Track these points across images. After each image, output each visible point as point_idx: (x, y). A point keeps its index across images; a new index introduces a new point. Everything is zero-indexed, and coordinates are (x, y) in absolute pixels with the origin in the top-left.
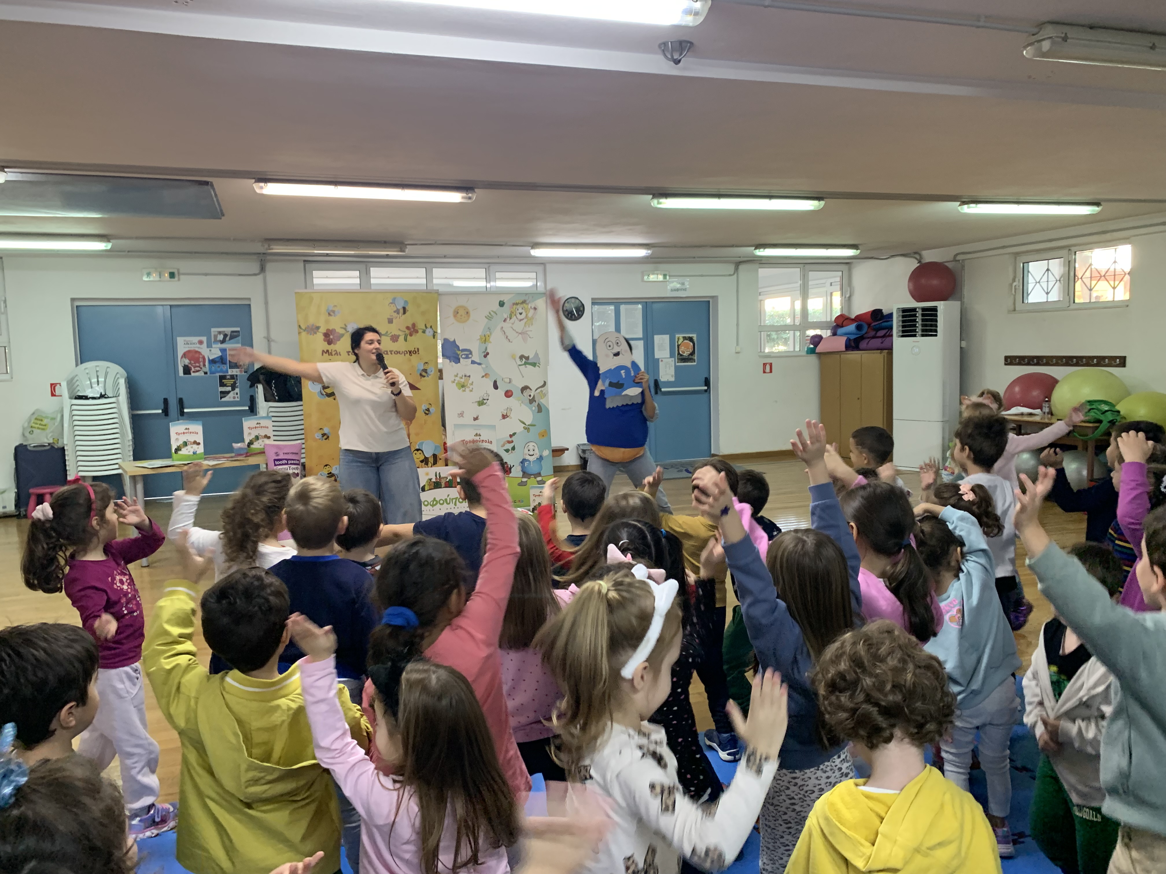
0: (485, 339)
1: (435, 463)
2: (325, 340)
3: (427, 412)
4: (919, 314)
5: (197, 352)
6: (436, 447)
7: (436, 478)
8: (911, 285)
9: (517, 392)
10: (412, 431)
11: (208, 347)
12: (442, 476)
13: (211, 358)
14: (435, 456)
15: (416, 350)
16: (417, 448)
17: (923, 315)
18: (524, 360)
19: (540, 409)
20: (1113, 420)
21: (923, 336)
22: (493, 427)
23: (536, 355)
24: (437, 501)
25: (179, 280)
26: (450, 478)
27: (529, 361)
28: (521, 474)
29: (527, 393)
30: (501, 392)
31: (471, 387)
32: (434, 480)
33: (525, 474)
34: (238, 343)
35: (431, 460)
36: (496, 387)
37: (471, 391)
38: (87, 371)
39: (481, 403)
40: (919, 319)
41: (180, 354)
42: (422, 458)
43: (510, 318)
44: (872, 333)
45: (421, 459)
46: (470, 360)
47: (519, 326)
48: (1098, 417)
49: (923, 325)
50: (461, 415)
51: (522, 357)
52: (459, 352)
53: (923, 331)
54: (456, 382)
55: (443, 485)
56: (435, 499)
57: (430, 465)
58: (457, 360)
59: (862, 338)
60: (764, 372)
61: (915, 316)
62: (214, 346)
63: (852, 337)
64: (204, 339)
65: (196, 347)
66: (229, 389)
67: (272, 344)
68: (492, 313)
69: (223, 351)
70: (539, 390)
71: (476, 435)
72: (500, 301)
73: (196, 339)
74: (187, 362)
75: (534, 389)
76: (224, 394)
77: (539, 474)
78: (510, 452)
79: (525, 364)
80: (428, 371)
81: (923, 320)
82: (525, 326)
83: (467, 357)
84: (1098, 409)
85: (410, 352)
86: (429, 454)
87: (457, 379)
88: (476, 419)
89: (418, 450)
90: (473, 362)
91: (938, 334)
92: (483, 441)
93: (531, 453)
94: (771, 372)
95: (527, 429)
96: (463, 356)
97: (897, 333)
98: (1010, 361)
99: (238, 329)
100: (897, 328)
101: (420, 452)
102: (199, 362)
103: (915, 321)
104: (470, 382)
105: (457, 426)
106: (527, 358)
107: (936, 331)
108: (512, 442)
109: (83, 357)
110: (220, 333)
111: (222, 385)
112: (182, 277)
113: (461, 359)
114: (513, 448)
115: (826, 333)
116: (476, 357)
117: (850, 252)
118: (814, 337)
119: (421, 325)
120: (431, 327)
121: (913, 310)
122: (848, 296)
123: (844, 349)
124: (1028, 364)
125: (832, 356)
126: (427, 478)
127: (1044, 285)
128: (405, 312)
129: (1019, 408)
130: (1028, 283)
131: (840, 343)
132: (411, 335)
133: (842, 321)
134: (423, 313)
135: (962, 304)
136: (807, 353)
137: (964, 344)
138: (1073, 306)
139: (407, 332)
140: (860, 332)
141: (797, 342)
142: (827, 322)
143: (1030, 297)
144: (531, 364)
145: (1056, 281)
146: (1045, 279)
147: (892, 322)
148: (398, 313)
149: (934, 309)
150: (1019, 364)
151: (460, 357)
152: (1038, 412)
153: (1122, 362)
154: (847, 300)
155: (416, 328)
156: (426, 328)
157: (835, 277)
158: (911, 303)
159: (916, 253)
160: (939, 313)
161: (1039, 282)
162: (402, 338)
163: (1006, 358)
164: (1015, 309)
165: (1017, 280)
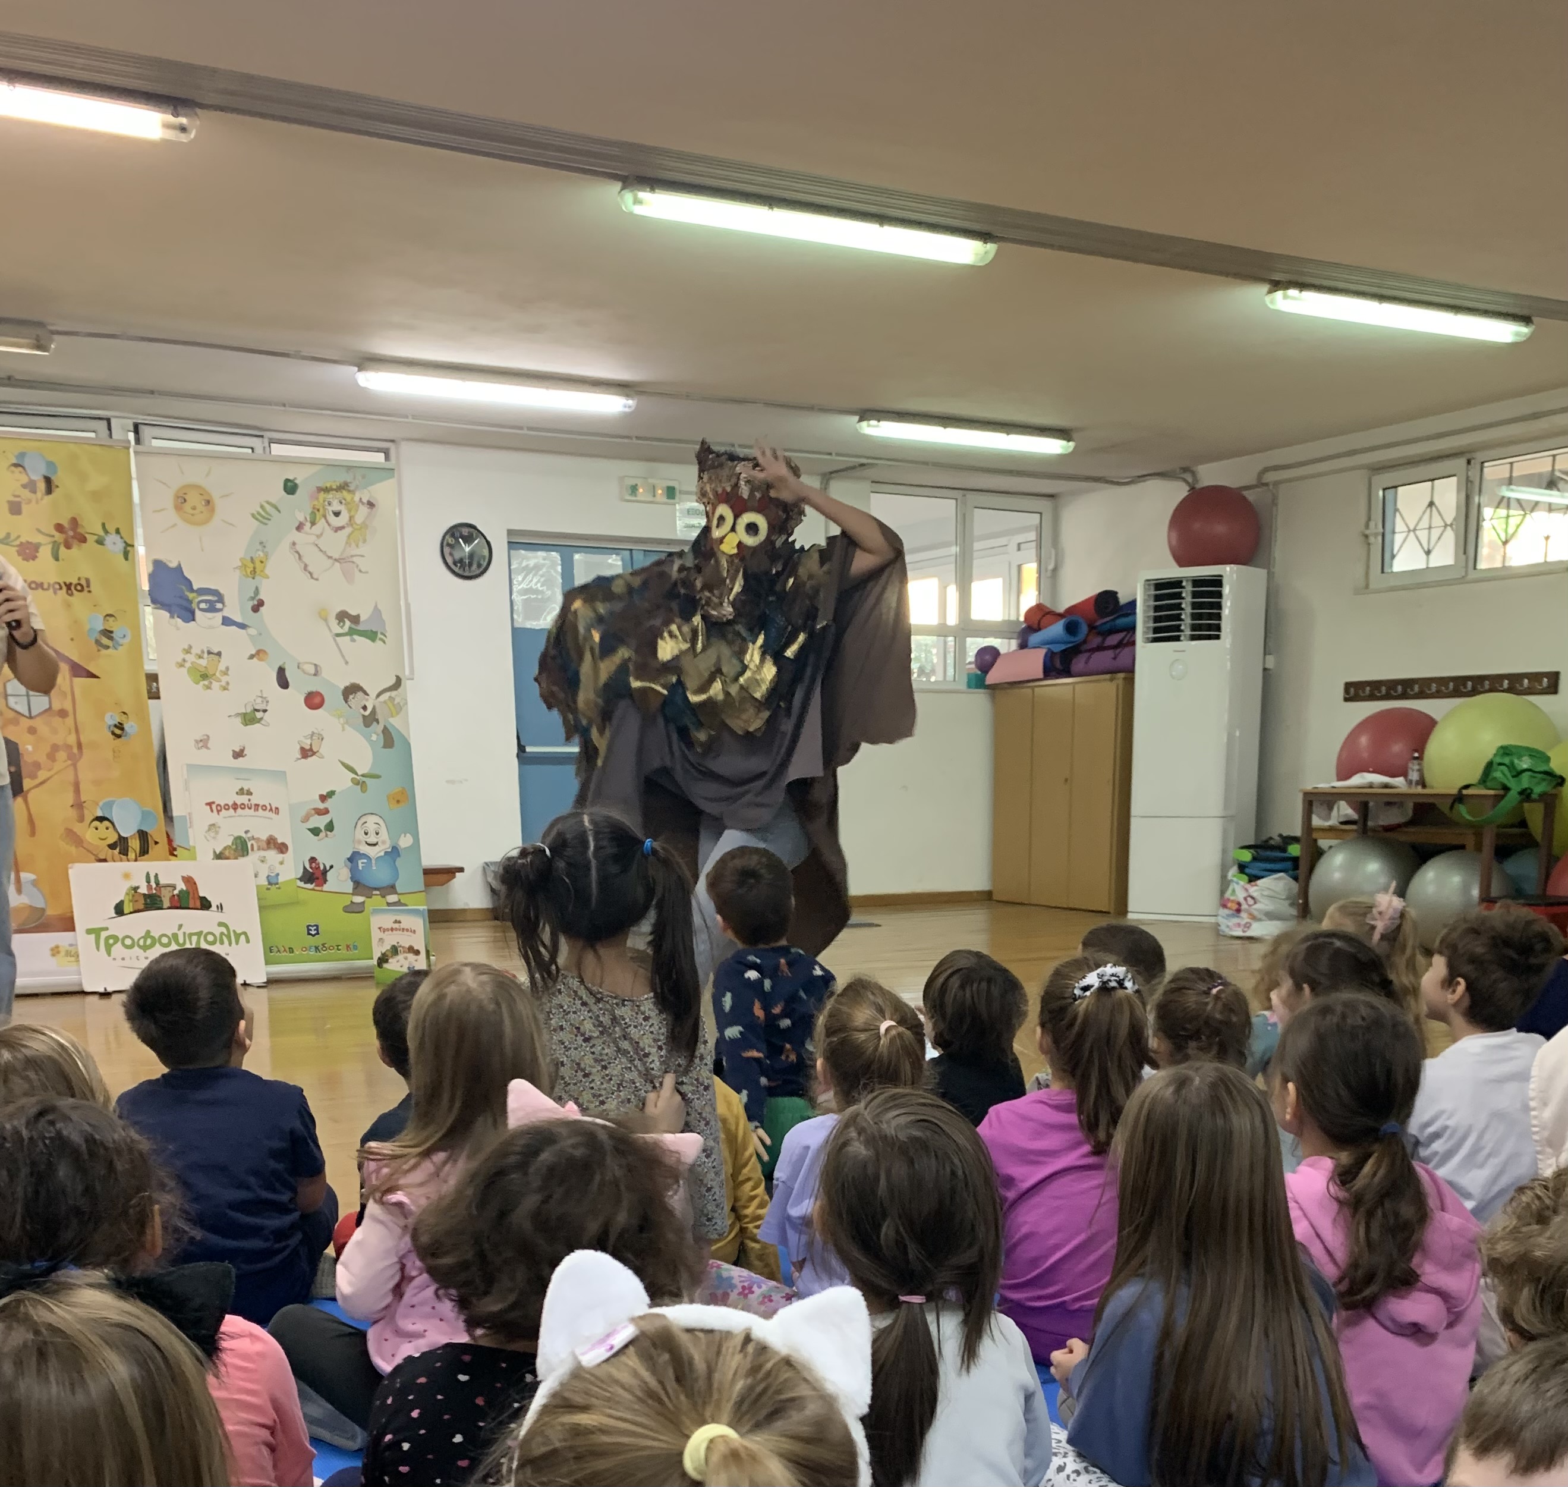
0: (253, 568)
1: (144, 851)
3: (118, 732)
4: (1187, 591)
6: (145, 815)
7: (149, 887)
8: (1173, 536)
9: (333, 699)
10: (86, 776)
12: (162, 882)
14: (143, 835)
15: (83, 582)
16: (100, 814)
17: (1195, 595)
18: (348, 623)
19: (388, 740)
21: (1193, 638)
22: (280, 776)
23: (377, 611)
24: (153, 938)
26: (181, 886)
27: (360, 627)
28: (349, 887)
29: (357, 700)
30: (295, 696)
31: (224, 679)
32: (144, 890)
33: (359, 886)
35: (135, 844)
36: (284, 683)
37: (225, 689)
39: (250, 718)
40: (1187, 603)
42: (113, 838)
43: (313, 523)
44: (1096, 641)
45: (111, 841)
46: (218, 617)
47: (335, 543)
48: (1505, 781)
49: (1194, 617)
50: (203, 743)
51: (342, 616)
52: (191, 596)
53: (1194, 628)
54: (188, 665)
55: (167, 903)
56: (148, 932)
57: (132, 855)
58: (188, 614)
59: (1076, 650)
61: (1179, 596)
63: (1058, 648)
68: (268, 507)
70: (385, 697)
71: (241, 792)
72: (287, 481)
75: (373, 694)
77: (392, 889)
78: (322, 835)
79: (351, 632)
81: (1194, 606)
82: (348, 543)
83: (212, 609)
84: (1510, 767)
85: (69, 586)
86: (128, 830)
87: (191, 659)
88: (238, 754)
89: (101, 819)
90: (227, 621)
91: (1223, 634)
92: (257, 805)
93: (372, 839)
95: (360, 783)
96: (203, 606)
97: (1145, 633)
98: (1354, 692)
100: (1145, 622)
101: (106, 823)
103: (1178, 607)
104: (222, 667)
105: (193, 769)
106: (355, 619)
107: (1219, 628)
108: (326, 812)
113: (198, 613)
114: (330, 827)
115: (1005, 645)
116: (234, 609)
117: (1053, 447)
118: (983, 652)
119: (92, 525)
120: (118, 531)
121: (1177, 583)
122: (1051, 567)
123: (1041, 676)
124: (1387, 697)
125: (1016, 691)
126: (127, 885)
127: (1423, 535)
128: (49, 490)
129: (1366, 775)
130: (1394, 532)
131: (1034, 661)
132: (68, 546)
133: (1038, 618)
134: (96, 496)
135: (1270, 576)
136: (969, 686)
137: (1271, 661)
138: (1472, 575)
139: (59, 537)
140: (1072, 639)
141: (950, 661)
142: (1008, 623)
143: (1396, 562)
144: (363, 634)
145: (1446, 526)
146: (1425, 523)
147: (1135, 613)
148: (34, 491)
149: (1217, 582)
150: (1372, 697)
151: (194, 605)
152: (1399, 781)
153: (1550, 683)
154: (1050, 577)
155: (80, 530)
156: (106, 532)
157: (1025, 529)
158: (1173, 571)
159: (1185, 470)
160: (1226, 590)
161: (1415, 530)
162: (45, 552)
163: (1348, 686)
164: (1367, 586)
165: (1372, 524)
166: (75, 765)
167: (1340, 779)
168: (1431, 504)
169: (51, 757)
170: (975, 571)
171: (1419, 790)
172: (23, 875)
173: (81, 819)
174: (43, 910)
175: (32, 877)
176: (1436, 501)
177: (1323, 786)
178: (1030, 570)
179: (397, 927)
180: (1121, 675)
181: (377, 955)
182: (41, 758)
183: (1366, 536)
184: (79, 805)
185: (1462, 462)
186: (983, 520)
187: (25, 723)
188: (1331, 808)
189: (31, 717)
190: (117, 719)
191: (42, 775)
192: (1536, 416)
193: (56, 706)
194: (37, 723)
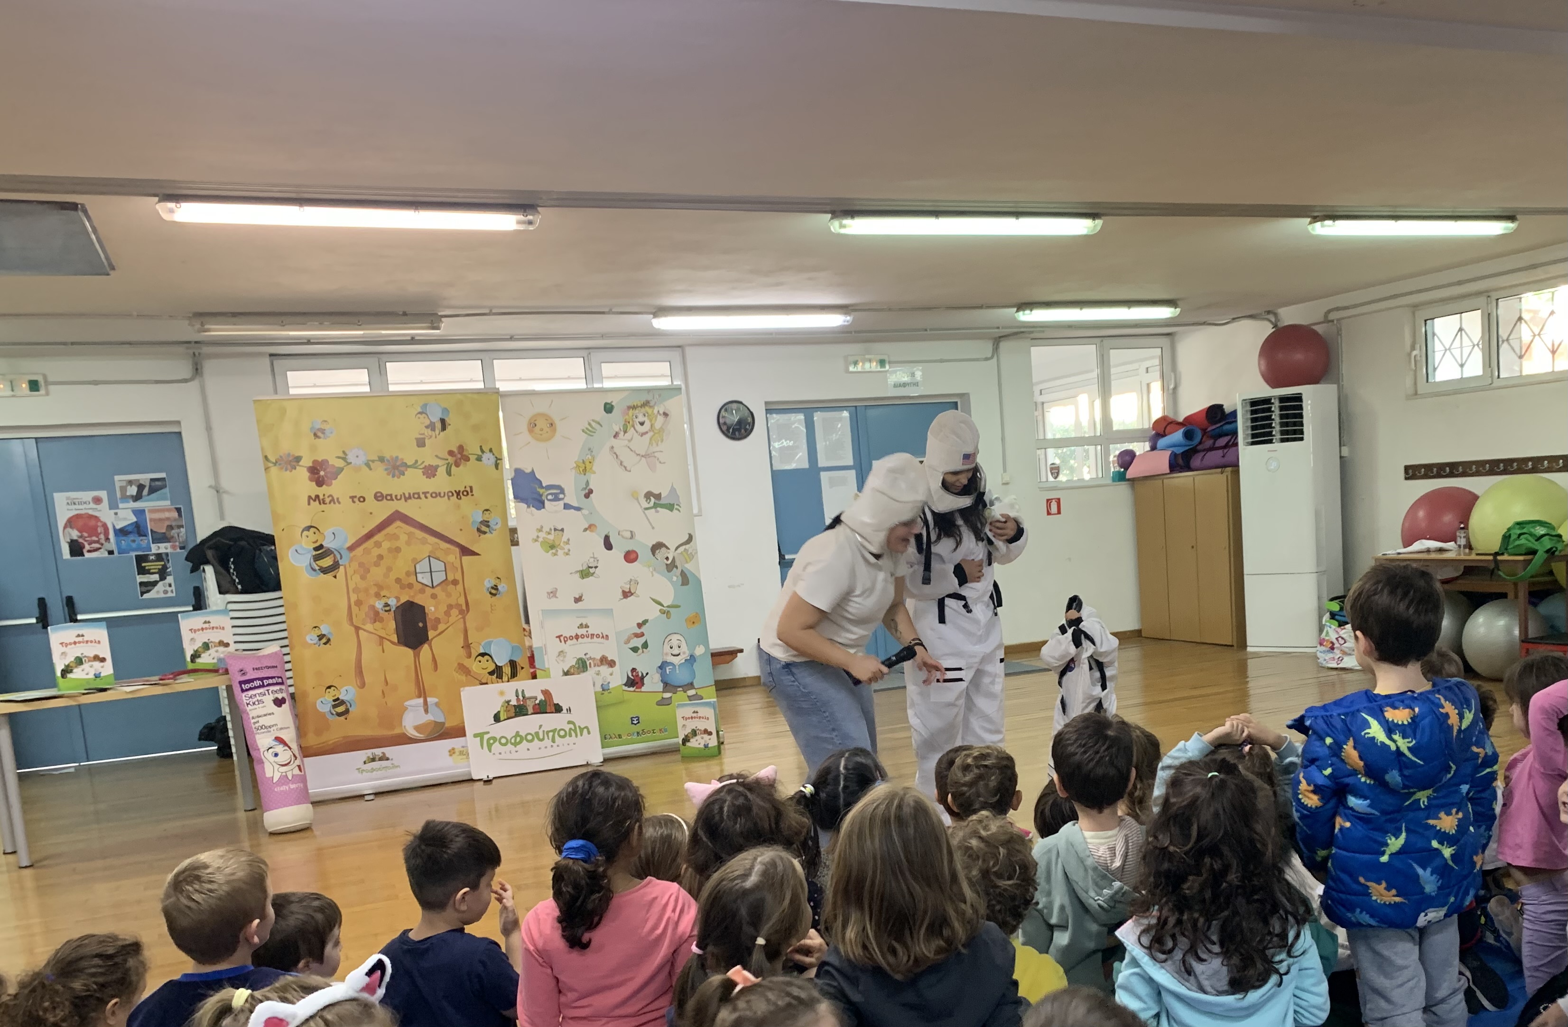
0: (584, 468)
1: (514, 675)
2: (311, 480)
3: (494, 591)
4: (1276, 407)
5: (92, 517)
7: (518, 699)
8: (1262, 362)
9: (644, 553)
10: (471, 625)
11: (110, 509)
12: (527, 695)
13: (118, 527)
14: (513, 664)
15: (468, 489)
16: (482, 651)
17: (1282, 408)
18: (652, 498)
19: (685, 579)
20: (1551, 548)
21: (1283, 440)
22: (608, 612)
23: (673, 490)
24: (521, 737)
25: (47, 394)
26: (541, 697)
27: (662, 502)
28: (660, 687)
29: (661, 553)
30: (617, 553)
31: (567, 547)
32: (514, 702)
33: (667, 686)
34: (164, 499)
35: (507, 670)
36: (608, 546)
37: (567, 554)
39: (585, 574)
40: (1275, 417)
41: (61, 522)
42: (492, 667)
43: (625, 432)
44: (1209, 443)
45: (490, 670)
47: (641, 444)
48: (1530, 545)
49: (1282, 425)
50: (553, 594)
51: (648, 495)
52: (541, 491)
53: (1282, 433)
54: (540, 540)
55: (530, 710)
56: (518, 732)
57: (505, 678)
58: (539, 504)
59: (1193, 451)
60: (1049, 513)
61: (1269, 410)
62: (121, 505)
63: (1179, 450)
64: (103, 494)
65: (89, 509)
66: (156, 577)
67: (225, 497)
68: (594, 424)
69: (140, 513)
70: (682, 549)
72: (606, 405)
73: (88, 495)
74: (75, 534)
75: (672, 548)
76: (147, 586)
77: (691, 685)
78: (640, 651)
79: (656, 506)
81: (1281, 416)
82: (650, 443)
83: (556, 499)
84: (1531, 534)
85: (458, 493)
86: (502, 660)
87: (542, 535)
88: (578, 600)
89: (483, 655)
90: (567, 507)
91: (1306, 437)
92: (592, 635)
93: (676, 652)
94: (1059, 512)
95: (666, 613)
96: (550, 497)
97: (1244, 439)
98: (1413, 472)
99: (163, 475)
100: (1244, 431)
101: (487, 657)
102: (97, 535)
103: (1270, 418)
104: (564, 539)
105: (547, 613)
106: (658, 497)
107: (1302, 432)
108: (642, 635)
110: (131, 482)
111: (142, 571)
112: (52, 388)
113: (546, 502)
114: (645, 645)
115: (1140, 448)
116: (571, 498)
117: (1163, 312)
118: (1122, 455)
119: (473, 449)
121: (1267, 401)
122: (1172, 386)
123: (1168, 470)
124: (1438, 476)
125: (1150, 483)
126: (501, 701)
127: (1457, 353)
128: (444, 428)
130: (1434, 352)
131: (1161, 461)
132: (457, 465)
133: (1164, 426)
134: (476, 429)
135: (1340, 389)
136: (1115, 480)
138: (1497, 382)
139: (451, 460)
140: (1189, 443)
141: (1099, 465)
142: (1141, 431)
143: (1437, 372)
144: (663, 506)
145: (1474, 345)
146: (1457, 344)
147: (1236, 422)
148: (434, 430)
149: (1298, 398)
150: (1427, 477)
151: (544, 498)
154: (1171, 392)
155: (465, 453)
156: (483, 452)
157: (1152, 358)
158: (1264, 390)
159: (1270, 313)
160: (1305, 405)
161: (1450, 349)
162: (442, 471)
163: (1407, 468)
164: (1418, 394)
165: (1417, 347)
166: (464, 618)
167: (1404, 545)
168: (1460, 330)
169: (447, 613)
170: (1113, 388)
172: (429, 699)
174: (443, 723)
175: (436, 700)
176: (1464, 326)
177: (1390, 552)
178: (1156, 387)
179: (695, 716)
180: (1230, 468)
181: (682, 736)
182: (441, 615)
184: (467, 646)
185: (1479, 300)
186: (1117, 355)
187: (429, 591)
189: (433, 587)
190: (493, 583)
191: (441, 627)
193: (450, 578)
194: (437, 591)
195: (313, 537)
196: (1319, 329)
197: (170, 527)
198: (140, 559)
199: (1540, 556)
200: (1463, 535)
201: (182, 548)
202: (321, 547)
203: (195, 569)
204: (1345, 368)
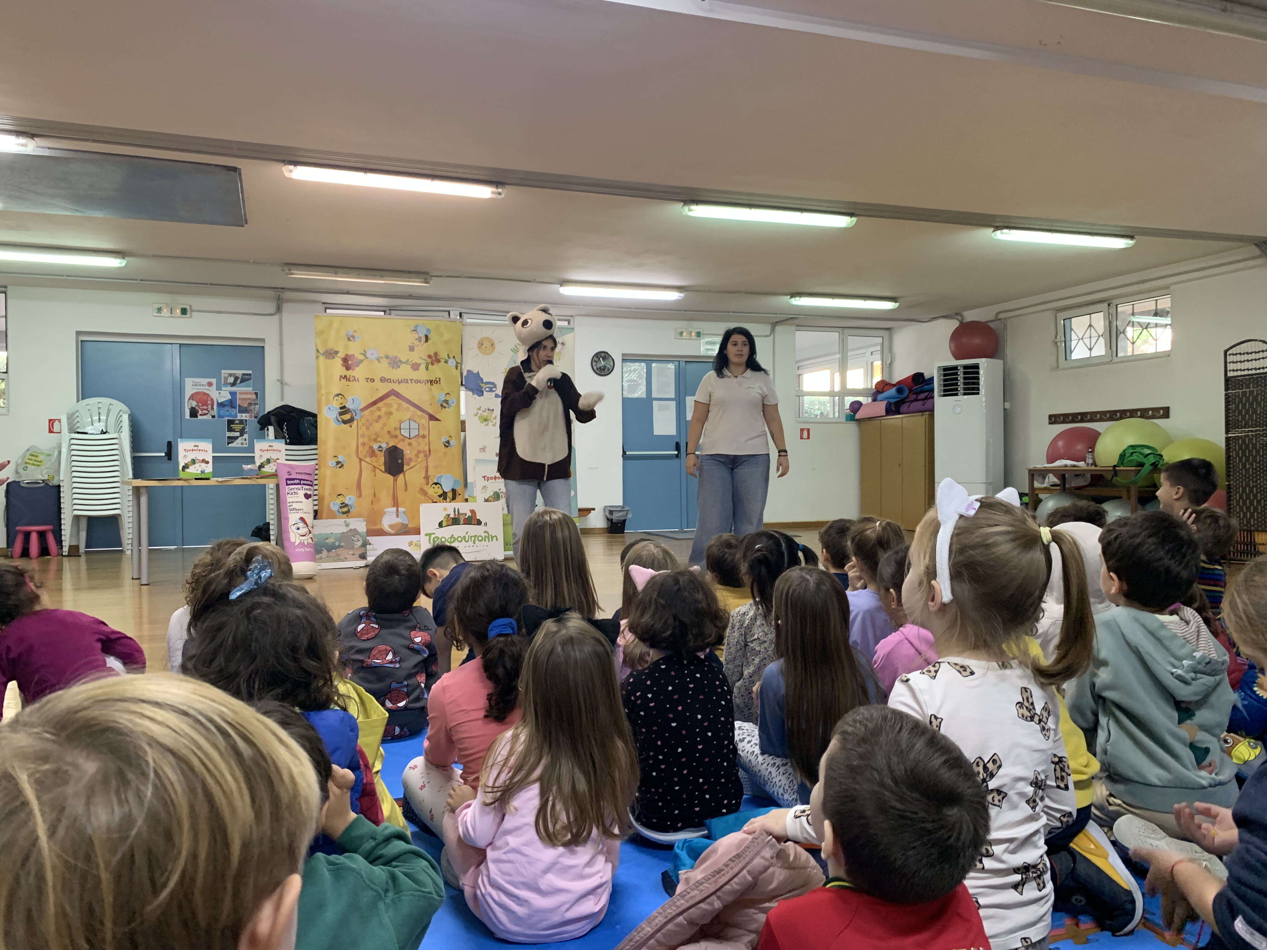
2: (343, 366)
4: (961, 372)
5: (205, 394)
6: (456, 482)
7: (455, 514)
10: (430, 465)
11: (217, 390)
13: (220, 401)
15: (438, 380)
17: (965, 373)
20: (1155, 463)
21: (965, 394)
25: (191, 317)
26: (469, 514)
32: (452, 516)
34: (249, 386)
38: (88, 407)
40: (961, 377)
41: (188, 395)
44: (913, 397)
45: (439, 493)
46: (493, 393)
48: (1140, 460)
49: (965, 384)
50: (484, 451)
52: (481, 384)
53: (965, 389)
54: (478, 415)
55: (462, 522)
58: (480, 393)
59: (902, 401)
60: (801, 438)
61: (956, 374)
62: (223, 389)
63: (893, 401)
64: (214, 381)
65: (205, 389)
66: (238, 434)
67: (285, 387)
69: (233, 394)
73: (205, 381)
74: (194, 404)
76: (232, 439)
80: (450, 402)
81: (965, 378)
83: (491, 390)
84: (1140, 453)
85: (431, 382)
87: (480, 412)
91: (980, 393)
94: (808, 438)
96: (486, 388)
97: (939, 392)
98: (1054, 419)
99: (250, 372)
100: (939, 387)
102: (207, 405)
103: (956, 379)
104: (493, 416)
105: (478, 461)
107: (978, 389)
109: (84, 392)
110: (231, 375)
111: (230, 429)
112: (194, 314)
113: (485, 393)
115: (865, 400)
117: (888, 305)
118: (853, 404)
119: (443, 355)
120: (454, 357)
121: (955, 368)
122: (889, 362)
123: (884, 414)
124: (1073, 421)
125: (872, 422)
126: (444, 514)
127: (1087, 341)
128: (427, 340)
129: (1063, 461)
130: (1071, 340)
131: (880, 407)
132: (432, 364)
133: (882, 387)
134: (446, 343)
135: (1005, 364)
136: (847, 420)
137: (1007, 405)
138: (1115, 359)
139: (429, 360)
140: (900, 396)
141: (837, 409)
142: (867, 389)
143: (1073, 355)
145: (1099, 336)
146: (1087, 335)
147: (933, 383)
148: (420, 341)
149: (976, 367)
150: (1064, 422)
151: (483, 389)
152: (1081, 464)
153: (1165, 413)
154: (888, 367)
155: (438, 357)
156: (449, 358)
157: (876, 345)
158: (952, 362)
159: (957, 314)
160: (981, 372)
161: (1082, 339)
162: (423, 367)
163: (1050, 417)
164: (1058, 367)
165: (1058, 337)
166: (427, 460)
167: (1048, 463)
168: (1090, 326)
169: (417, 456)
170: (849, 365)
171: (1093, 468)
172: (400, 509)
173: (428, 484)
174: (407, 525)
175: (404, 510)
176: (1093, 325)
177: (1039, 466)
178: (878, 364)
180: (927, 413)
182: (413, 457)
183: (1056, 343)
184: (427, 478)
185: (1105, 305)
186: (853, 341)
187: (407, 441)
188: (1044, 478)
189: (410, 439)
190: (447, 439)
191: (412, 464)
192: (1143, 282)
193: (421, 434)
194: (412, 441)
195: (340, 401)
196: (992, 325)
197: (250, 404)
198: (230, 422)
199: (1147, 468)
200: (1090, 457)
201: (256, 417)
202: (345, 407)
203: (262, 429)
204: (1009, 351)
